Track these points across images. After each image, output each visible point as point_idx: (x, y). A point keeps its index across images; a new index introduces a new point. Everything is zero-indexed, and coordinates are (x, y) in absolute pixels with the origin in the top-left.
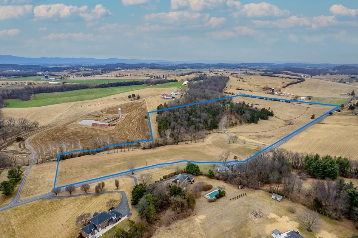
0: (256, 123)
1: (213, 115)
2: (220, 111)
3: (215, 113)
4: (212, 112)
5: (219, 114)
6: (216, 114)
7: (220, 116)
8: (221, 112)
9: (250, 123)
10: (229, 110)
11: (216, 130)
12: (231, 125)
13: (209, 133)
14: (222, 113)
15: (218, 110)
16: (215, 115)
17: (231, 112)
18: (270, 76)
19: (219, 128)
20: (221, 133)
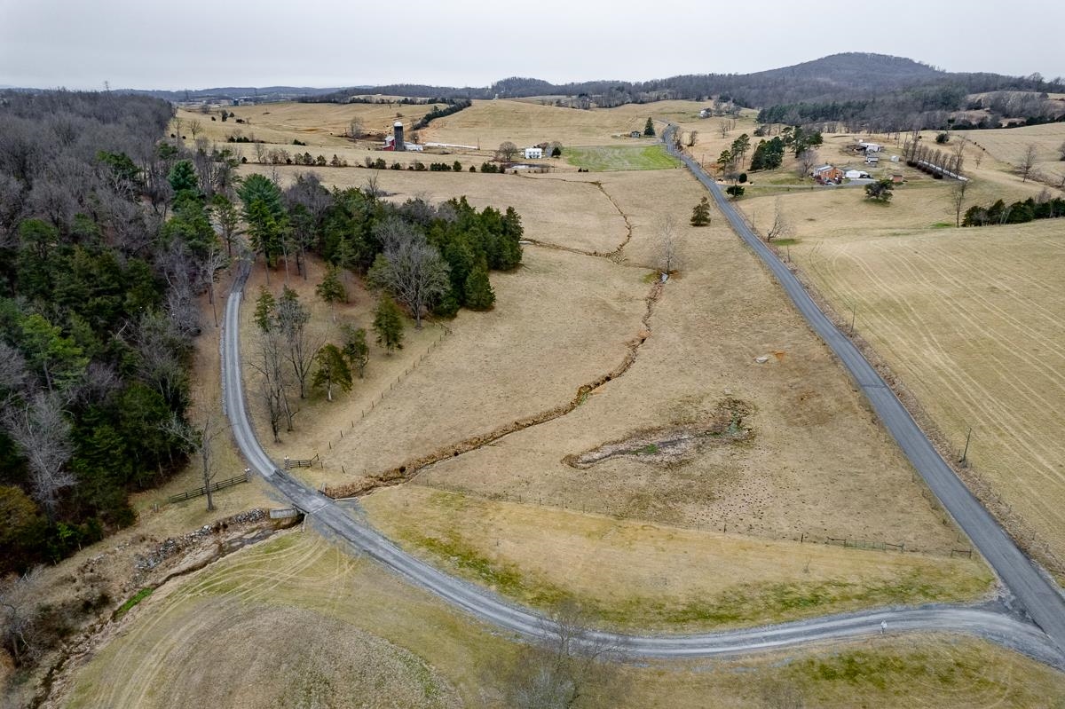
0: (485, 304)
1: (100, 309)
2: (174, 261)
3: (121, 291)
4: (79, 284)
5: (160, 287)
6: (131, 298)
7: (178, 308)
8: (181, 270)
9: (450, 314)
10: (245, 242)
11: (182, 500)
12: (322, 377)
13: (87, 607)
14: (193, 277)
15: (150, 257)
16: (119, 313)
17: (271, 253)
18: (335, 102)
19: (216, 461)
20: (257, 520)
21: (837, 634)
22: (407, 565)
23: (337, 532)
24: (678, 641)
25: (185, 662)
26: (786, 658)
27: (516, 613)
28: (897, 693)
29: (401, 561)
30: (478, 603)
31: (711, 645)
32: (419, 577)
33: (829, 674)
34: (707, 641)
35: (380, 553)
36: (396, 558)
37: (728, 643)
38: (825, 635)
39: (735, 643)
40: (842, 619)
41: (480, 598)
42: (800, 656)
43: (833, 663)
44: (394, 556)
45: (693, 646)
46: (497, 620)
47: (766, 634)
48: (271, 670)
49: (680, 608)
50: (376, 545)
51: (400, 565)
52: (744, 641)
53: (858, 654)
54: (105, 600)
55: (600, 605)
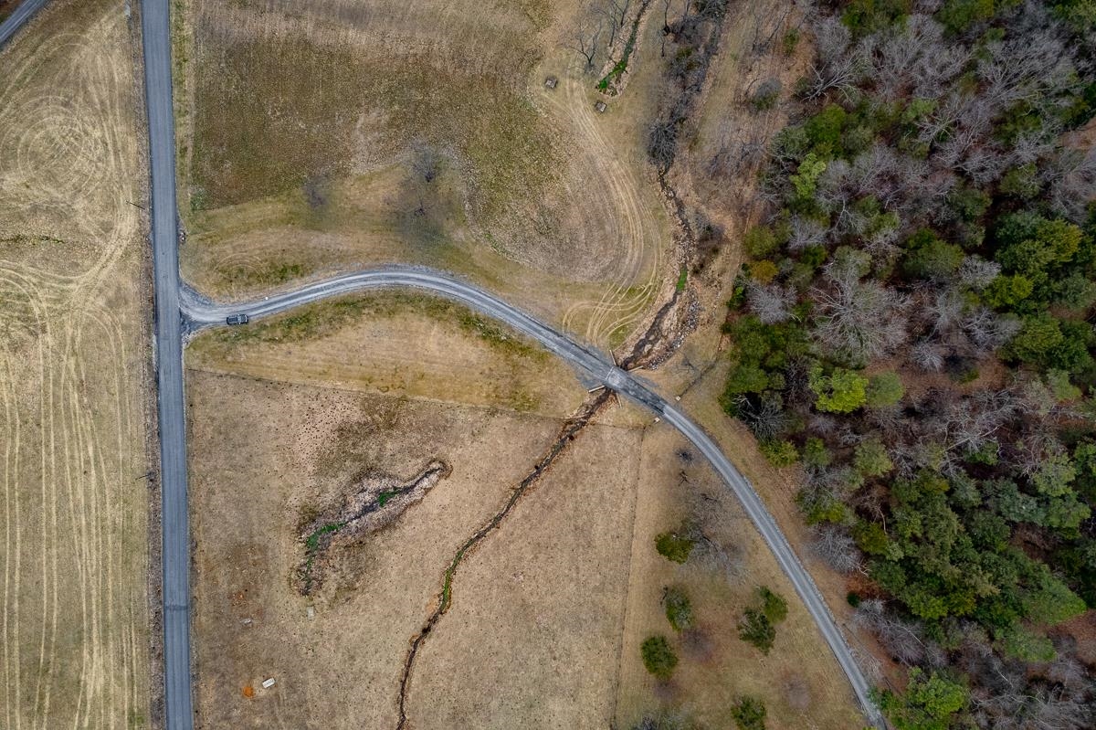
20: (651, 362)
21: (285, 297)
22: (530, 326)
23: (586, 352)
24: (368, 283)
25: (620, 237)
26: (314, 276)
27: (456, 293)
28: (266, 261)
29: (536, 330)
30: (479, 299)
31: (351, 282)
32: (520, 316)
33: (295, 268)
34: (352, 285)
35: (551, 335)
36: (539, 332)
37: (342, 284)
38: (291, 295)
39: (339, 285)
40: (279, 308)
41: (479, 303)
42: (307, 278)
43: (291, 276)
44: (541, 334)
45: (360, 280)
46: (466, 287)
47: (322, 293)
48: (574, 240)
49: (366, 311)
50: (557, 343)
51: (535, 326)
52: (334, 286)
53: (277, 283)
54: (696, 272)
55: (411, 309)
